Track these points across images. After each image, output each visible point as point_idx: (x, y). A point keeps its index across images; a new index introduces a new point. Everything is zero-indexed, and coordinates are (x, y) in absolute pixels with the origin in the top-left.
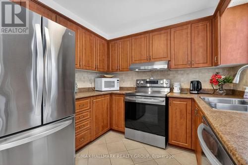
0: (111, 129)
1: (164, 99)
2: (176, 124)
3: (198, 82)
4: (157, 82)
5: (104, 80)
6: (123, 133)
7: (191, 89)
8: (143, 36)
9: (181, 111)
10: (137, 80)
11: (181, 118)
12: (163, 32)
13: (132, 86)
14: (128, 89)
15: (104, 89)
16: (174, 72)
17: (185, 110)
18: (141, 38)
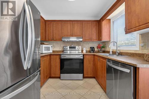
0: (51, 77)
1: (82, 56)
2: (87, 67)
3: (93, 48)
4: (75, 48)
5: (44, 46)
6: (59, 78)
7: (91, 50)
8: (69, 22)
9: (89, 61)
10: (63, 47)
11: (89, 64)
12: (79, 22)
13: (61, 50)
14: (58, 51)
15: (44, 52)
16: (83, 43)
17: (90, 60)
18: (68, 23)
